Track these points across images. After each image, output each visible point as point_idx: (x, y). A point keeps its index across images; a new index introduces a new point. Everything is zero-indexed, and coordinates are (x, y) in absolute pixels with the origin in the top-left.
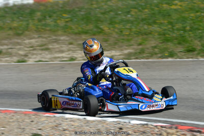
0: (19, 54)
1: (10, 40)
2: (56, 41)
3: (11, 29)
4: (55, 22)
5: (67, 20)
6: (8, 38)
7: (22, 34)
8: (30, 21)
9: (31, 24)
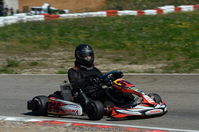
0: (54, 65)
1: (38, 52)
3: (34, 42)
4: (76, 37)
6: (34, 50)
7: (47, 47)
8: (51, 35)
9: (53, 39)
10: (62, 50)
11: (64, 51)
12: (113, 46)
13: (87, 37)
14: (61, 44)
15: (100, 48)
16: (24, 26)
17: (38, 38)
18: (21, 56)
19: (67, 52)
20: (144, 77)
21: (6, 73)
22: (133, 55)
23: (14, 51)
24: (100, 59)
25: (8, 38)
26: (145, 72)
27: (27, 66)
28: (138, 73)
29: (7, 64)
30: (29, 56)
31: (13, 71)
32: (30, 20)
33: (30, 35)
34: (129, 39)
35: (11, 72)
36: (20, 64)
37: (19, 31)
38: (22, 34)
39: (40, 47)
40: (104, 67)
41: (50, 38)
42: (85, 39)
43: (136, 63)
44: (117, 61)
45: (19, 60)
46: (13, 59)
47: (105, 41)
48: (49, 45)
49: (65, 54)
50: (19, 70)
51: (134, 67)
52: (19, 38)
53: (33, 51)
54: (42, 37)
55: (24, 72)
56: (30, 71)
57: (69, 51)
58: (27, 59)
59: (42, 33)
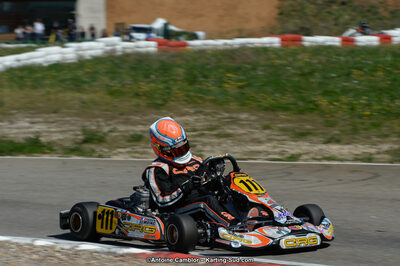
2: (235, 121)
3: (137, 95)
4: (220, 87)
5: (241, 84)
7: (162, 105)
8: (171, 83)
9: (175, 88)
10: (192, 111)
11: (196, 113)
12: (292, 106)
13: (241, 87)
14: (190, 101)
15: (266, 109)
16: (116, 61)
17: (145, 87)
18: (109, 122)
19: (202, 117)
20: (354, 170)
21: (79, 155)
22: (332, 125)
23: (97, 112)
24: (267, 132)
25: (86, 86)
26: (356, 160)
27: (123, 142)
28: (341, 160)
29: (81, 137)
30: (127, 122)
31: (93, 151)
32: (129, 51)
33: (128, 80)
34: (326, 93)
35: (91, 153)
36: (108, 138)
37: (107, 73)
38: (113, 79)
39: (149, 106)
40: (275, 147)
41: (168, 88)
42: (237, 90)
43: (338, 142)
44: (301, 135)
45: (106, 129)
46: (93, 128)
47: (277, 95)
48: (165, 101)
49: (197, 121)
50: (106, 150)
51: (334, 149)
52: (107, 86)
53: (135, 113)
54: (152, 85)
55: (116, 154)
56: (128, 152)
57: (206, 114)
58: (122, 128)
59: (153, 76)
